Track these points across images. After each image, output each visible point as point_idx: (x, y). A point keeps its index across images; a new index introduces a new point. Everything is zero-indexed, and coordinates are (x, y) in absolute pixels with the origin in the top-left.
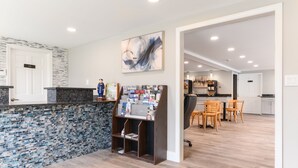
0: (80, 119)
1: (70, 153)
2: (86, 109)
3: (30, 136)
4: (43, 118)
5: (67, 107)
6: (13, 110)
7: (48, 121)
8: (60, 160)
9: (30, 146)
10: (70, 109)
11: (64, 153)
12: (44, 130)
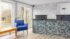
0: (63, 25)
1: (59, 35)
2: (65, 22)
3: (48, 27)
4: (51, 23)
5: (58, 21)
6: (45, 20)
7: (52, 24)
8: (55, 35)
9: (48, 29)
10: (59, 21)
11: (57, 34)
12: (51, 26)
